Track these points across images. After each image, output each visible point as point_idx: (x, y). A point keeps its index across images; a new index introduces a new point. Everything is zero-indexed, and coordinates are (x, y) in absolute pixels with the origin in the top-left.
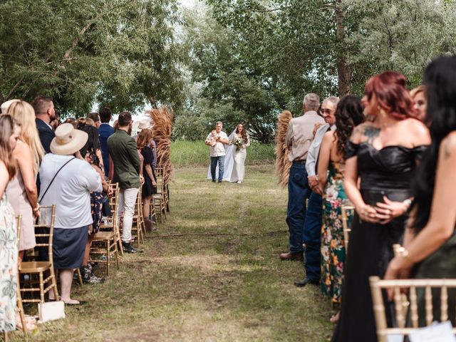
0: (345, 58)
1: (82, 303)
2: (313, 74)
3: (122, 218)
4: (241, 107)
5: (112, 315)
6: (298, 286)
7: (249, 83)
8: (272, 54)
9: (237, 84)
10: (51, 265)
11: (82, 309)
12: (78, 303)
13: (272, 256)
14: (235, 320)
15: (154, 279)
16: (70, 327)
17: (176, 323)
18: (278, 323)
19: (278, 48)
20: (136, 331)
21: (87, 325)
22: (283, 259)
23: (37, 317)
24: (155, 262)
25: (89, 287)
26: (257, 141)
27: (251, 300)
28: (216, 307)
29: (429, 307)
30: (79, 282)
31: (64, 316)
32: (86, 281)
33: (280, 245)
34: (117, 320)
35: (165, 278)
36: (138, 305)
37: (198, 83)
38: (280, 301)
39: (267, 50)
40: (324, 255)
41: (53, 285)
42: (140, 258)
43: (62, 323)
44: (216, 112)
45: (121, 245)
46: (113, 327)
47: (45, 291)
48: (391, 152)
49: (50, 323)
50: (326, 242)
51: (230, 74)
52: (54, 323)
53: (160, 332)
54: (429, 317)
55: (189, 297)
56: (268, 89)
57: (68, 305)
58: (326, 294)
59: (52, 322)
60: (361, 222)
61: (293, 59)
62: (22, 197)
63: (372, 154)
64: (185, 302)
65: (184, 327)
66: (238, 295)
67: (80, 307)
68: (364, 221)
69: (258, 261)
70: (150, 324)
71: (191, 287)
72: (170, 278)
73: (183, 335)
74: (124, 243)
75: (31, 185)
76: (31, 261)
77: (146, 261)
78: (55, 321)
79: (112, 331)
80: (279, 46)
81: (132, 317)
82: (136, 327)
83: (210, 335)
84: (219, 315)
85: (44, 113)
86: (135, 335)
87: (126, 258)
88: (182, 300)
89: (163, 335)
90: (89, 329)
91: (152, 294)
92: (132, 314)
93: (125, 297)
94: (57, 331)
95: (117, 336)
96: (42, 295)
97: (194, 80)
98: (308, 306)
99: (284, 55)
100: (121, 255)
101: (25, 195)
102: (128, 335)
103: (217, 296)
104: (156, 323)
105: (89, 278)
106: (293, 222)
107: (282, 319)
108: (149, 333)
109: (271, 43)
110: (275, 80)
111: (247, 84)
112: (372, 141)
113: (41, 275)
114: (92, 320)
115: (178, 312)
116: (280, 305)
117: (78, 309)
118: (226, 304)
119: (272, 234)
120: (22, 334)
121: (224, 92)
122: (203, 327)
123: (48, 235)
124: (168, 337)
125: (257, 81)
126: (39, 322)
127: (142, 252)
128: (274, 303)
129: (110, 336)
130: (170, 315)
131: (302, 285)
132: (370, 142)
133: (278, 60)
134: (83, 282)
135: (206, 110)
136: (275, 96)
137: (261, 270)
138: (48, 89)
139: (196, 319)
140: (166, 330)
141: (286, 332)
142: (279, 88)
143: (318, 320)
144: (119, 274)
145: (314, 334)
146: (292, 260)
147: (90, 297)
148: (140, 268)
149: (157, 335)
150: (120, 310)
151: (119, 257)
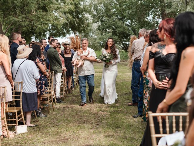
0: (164, 10)
1: (36, 126)
2: (150, 18)
3: (55, 87)
4: (116, 35)
5: (49, 131)
6: (134, 118)
7: (119, 23)
8: (130, 9)
9: (114, 24)
10: (21, 109)
11: (36, 128)
12: (34, 125)
13: (124, 104)
14: (103, 133)
15: (69, 115)
16: (29, 136)
17: (77, 134)
18: (123, 134)
19: (133, 6)
20: (58, 138)
21: (37, 135)
22: (129, 105)
23: (15, 132)
24: (71, 107)
25: (40, 119)
26: (124, 51)
27: (112, 124)
28: (96, 127)
29: (174, 125)
30: (35, 116)
31: (27, 132)
32: (38, 116)
33: (129, 99)
34: (51, 133)
35: (74, 114)
36: (61, 126)
37: (96, 23)
38: (125, 124)
39: (127, 7)
40: (145, 103)
41: (22, 118)
42: (64, 105)
43: (26, 135)
44: (104, 37)
45: (55, 99)
46: (49, 136)
47: (19, 120)
48: (171, 56)
49: (21, 135)
50: (146, 98)
51: (111, 19)
52: (22, 135)
53: (69, 138)
54: (174, 129)
55: (84, 123)
56: (128, 26)
57: (30, 126)
58: (146, 121)
59: (21, 134)
60: (156, 89)
61: (140, 11)
62: (5, 78)
63: (162, 57)
64: (82, 125)
65: (80, 136)
66: (106, 122)
67: (35, 128)
68: (157, 88)
69: (117, 106)
70: (65, 135)
71: (85, 118)
72: (77, 114)
73: (79, 140)
74: (57, 99)
75: (9, 72)
76: (13, 107)
77: (67, 107)
78: (23, 134)
79: (48, 138)
80: (133, 5)
81: (57, 132)
82: (59, 136)
83: (91, 140)
84: (97, 131)
85: (16, 40)
86: (58, 139)
87: (58, 105)
88: (81, 124)
89: (70, 139)
90: (38, 137)
91: (68, 121)
92: (57, 130)
93: (55, 123)
94: (23, 138)
95: (49, 140)
96: (17, 122)
97: (94, 22)
98: (138, 127)
99: (135, 10)
100: (56, 104)
101: (6, 77)
102: (55, 139)
103: (97, 122)
104: (67, 135)
105: (40, 115)
106: (134, 88)
107: (125, 133)
108: (64, 139)
109: (129, 4)
110: (132, 22)
111: (119, 24)
112: (162, 51)
113: (17, 113)
114: (39, 133)
115: (78, 129)
116: (125, 126)
117: (34, 128)
118: (100, 126)
119: (126, 94)
120: (8, 139)
121: (108, 27)
122: (89, 136)
123: (20, 95)
124: (72, 141)
125: (123, 22)
126: (16, 134)
127: (65, 103)
128: (122, 126)
129: (47, 140)
130: (74, 131)
131: (136, 117)
132: (161, 51)
133: (133, 12)
134: (37, 117)
135: (100, 36)
136: (132, 29)
137: (118, 111)
138: (24, 28)
139: (86, 133)
140: (72, 137)
141: (126, 138)
142: (134, 26)
143: (141, 133)
144: (54, 113)
145: (138, 139)
146: (133, 106)
147: (39, 123)
148: (63, 110)
149: (68, 140)
150: (53, 129)
151: (54, 105)
